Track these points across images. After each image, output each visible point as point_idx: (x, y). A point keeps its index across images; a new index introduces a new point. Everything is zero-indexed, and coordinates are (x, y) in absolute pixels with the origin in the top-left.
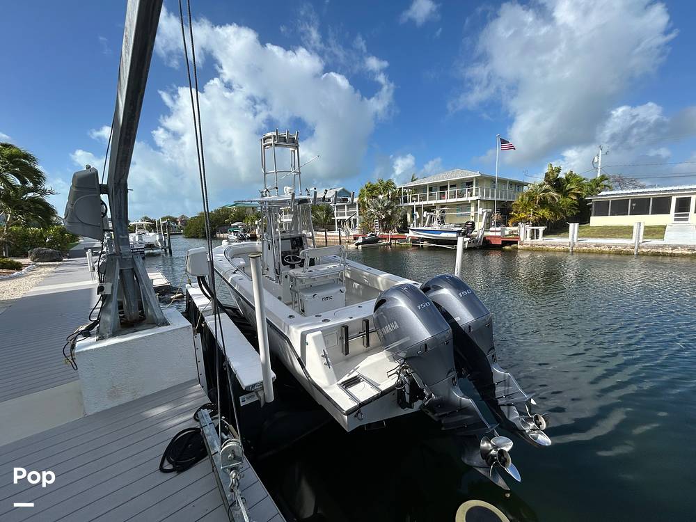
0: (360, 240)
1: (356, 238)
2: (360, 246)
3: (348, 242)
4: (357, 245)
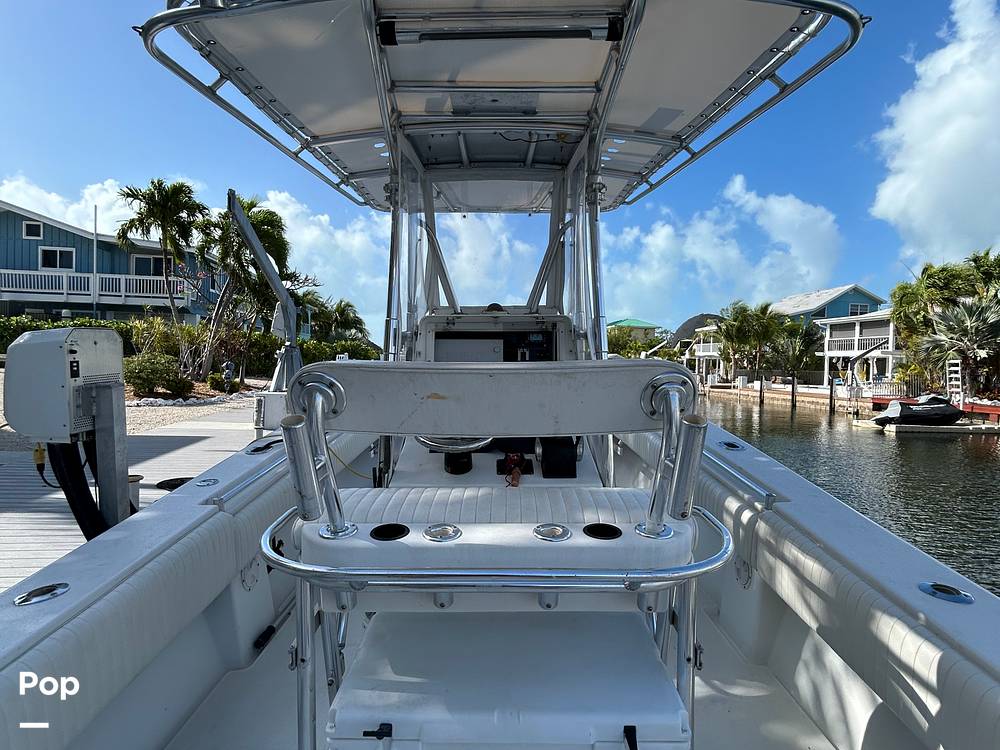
0: (893, 410)
1: (879, 406)
2: (891, 429)
3: (857, 413)
4: (883, 422)
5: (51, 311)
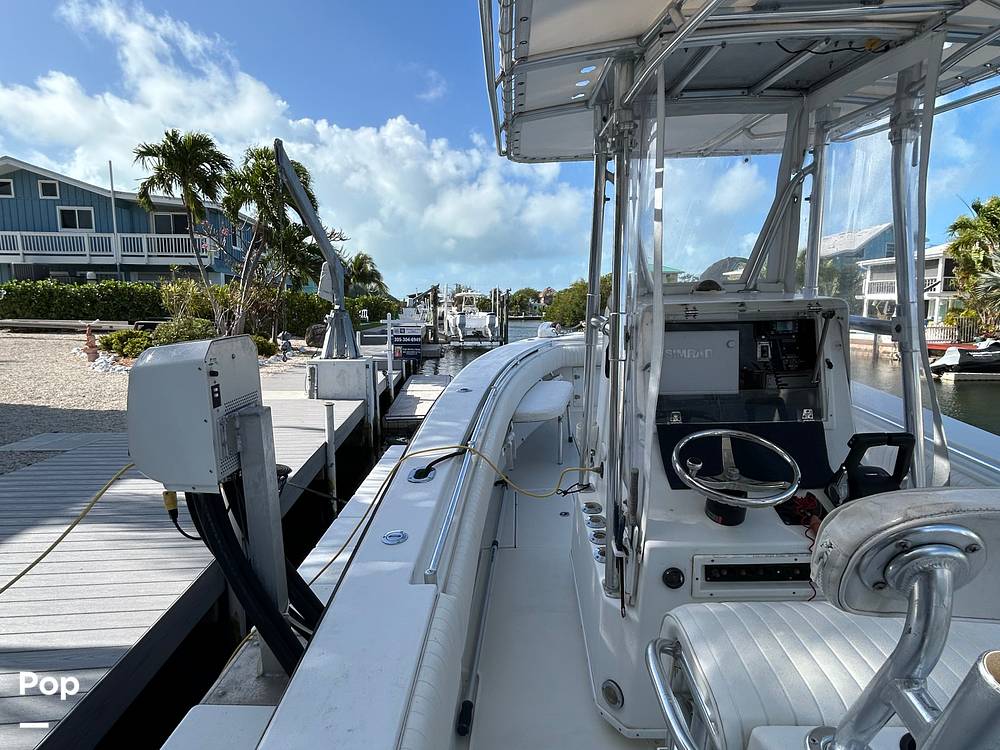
0: (951, 358)
1: (933, 353)
2: (948, 376)
4: (938, 370)
5: (75, 273)
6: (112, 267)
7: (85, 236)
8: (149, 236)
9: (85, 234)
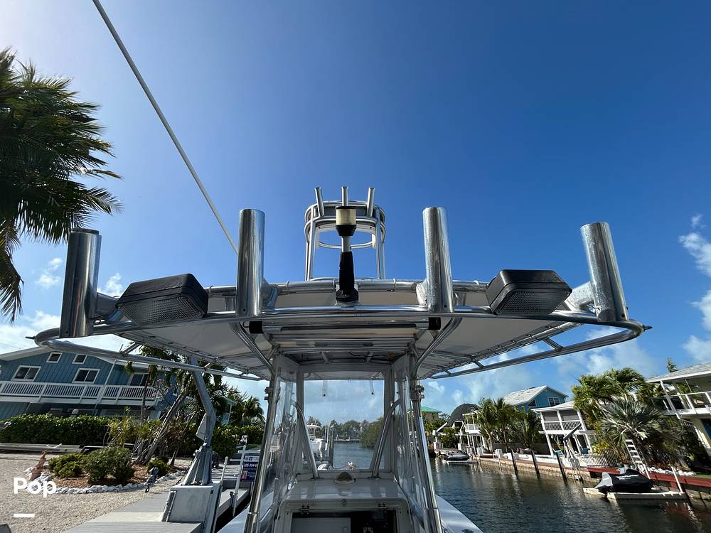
0: (607, 481)
2: (611, 495)
3: (581, 480)
4: (604, 490)
5: (66, 410)
6: (92, 406)
7: (86, 386)
8: (125, 387)
9: (85, 385)
